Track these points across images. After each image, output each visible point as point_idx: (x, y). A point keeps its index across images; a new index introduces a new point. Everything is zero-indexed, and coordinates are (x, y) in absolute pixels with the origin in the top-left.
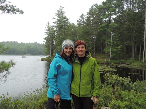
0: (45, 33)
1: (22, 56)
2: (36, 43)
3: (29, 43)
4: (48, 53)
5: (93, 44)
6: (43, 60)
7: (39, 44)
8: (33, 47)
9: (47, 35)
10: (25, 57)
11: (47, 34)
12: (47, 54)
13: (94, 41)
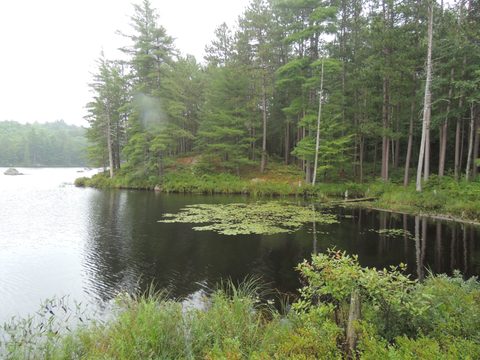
0: (90, 85)
1: (6, 169)
2: (61, 123)
3: (36, 122)
4: (101, 160)
5: (260, 130)
6: (81, 184)
7: (74, 126)
8: (52, 137)
9: (98, 95)
10: (16, 174)
11: (98, 90)
12: (97, 162)
13: (262, 120)
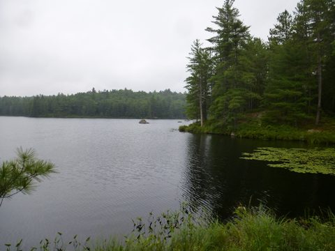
0: (189, 66)
1: (139, 120)
2: (168, 91)
3: (155, 92)
4: (194, 115)
6: (182, 129)
7: (175, 93)
8: (163, 101)
9: (193, 72)
10: (145, 123)
11: (194, 69)
12: (192, 116)
